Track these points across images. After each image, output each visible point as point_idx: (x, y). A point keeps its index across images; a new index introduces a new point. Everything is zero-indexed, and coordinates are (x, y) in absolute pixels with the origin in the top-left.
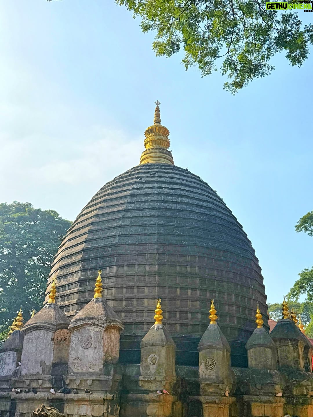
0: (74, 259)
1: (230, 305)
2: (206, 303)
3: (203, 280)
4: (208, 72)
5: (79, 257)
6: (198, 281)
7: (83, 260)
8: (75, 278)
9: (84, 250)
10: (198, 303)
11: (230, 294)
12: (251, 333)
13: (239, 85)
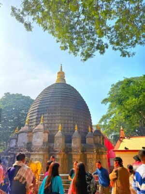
0: (35, 111)
1: (81, 125)
2: (74, 125)
3: (74, 118)
4: (76, 56)
5: (36, 110)
6: (72, 118)
7: (37, 111)
8: (35, 117)
9: (38, 109)
10: (72, 125)
11: (81, 122)
12: (87, 133)
13: (85, 60)
